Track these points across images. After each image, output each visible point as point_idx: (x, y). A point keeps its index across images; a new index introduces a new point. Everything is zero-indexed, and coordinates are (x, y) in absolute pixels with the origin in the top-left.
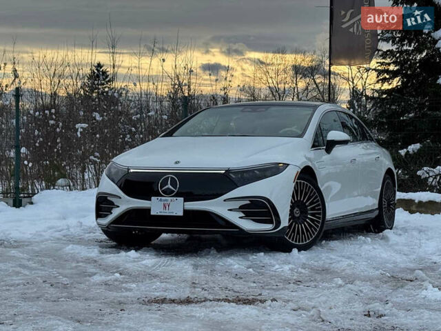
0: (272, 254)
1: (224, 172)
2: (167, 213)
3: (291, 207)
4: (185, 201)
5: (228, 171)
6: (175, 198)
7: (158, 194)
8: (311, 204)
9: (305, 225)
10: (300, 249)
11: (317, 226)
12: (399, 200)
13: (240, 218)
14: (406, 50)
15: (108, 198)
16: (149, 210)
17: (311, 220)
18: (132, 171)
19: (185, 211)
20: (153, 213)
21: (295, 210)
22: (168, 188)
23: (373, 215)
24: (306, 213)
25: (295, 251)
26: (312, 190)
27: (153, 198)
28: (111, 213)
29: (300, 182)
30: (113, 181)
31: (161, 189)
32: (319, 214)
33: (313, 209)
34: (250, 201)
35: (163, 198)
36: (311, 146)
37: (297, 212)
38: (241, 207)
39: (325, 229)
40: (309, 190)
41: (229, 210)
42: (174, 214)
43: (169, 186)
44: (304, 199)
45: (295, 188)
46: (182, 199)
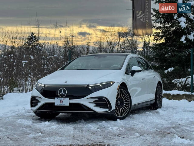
0: (108, 122)
1: (86, 86)
2: (62, 104)
3: (116, 100)
4: (70, 99)
5: (88, 86)
6: (65, 98)
7: (58, 96)
8: (125, 99)
9: (123, 109)
10: (121, 119)
11: (128, 109)
12: (164, 94)
13: (94, 106)
14: (167, 27)
15: (36, 98)
16: (54, 103)
17: (125, 106)
18: (46, 86)
19: (70, 104)
20: (55, 105)
21: (118, 102)
22: (62, 94)
23: (153, 102)
24: (123, 103)
25: (118, 120)
26: (125, 93)
27: (55, 98)
28: (38, 105)
29: (120, 90)
30: (38, 90)
31: (59, 94)
32: (129, 103)
33: (126, 101)
34: (98, 99)
35: (60, 98)
36: (125, 73)
37: (119, 103)
38: (94, 102)
39: (131, 109)
40: (124, 93)
41: (89, 103)
42: (65, 105)
43: (63, 93)
44: (122, 97)
45: (118, 92)
46: (68, 98)
